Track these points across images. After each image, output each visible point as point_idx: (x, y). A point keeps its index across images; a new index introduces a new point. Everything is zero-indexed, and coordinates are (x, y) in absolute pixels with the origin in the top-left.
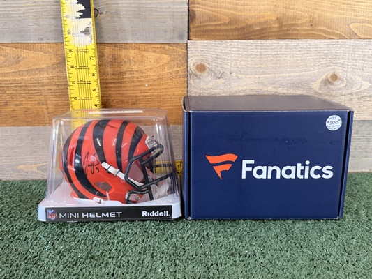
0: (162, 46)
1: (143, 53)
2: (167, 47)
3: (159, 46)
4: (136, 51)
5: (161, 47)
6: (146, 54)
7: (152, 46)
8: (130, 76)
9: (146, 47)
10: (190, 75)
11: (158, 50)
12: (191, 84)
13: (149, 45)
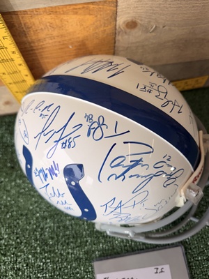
0: (85, 6)
1: (62, 16)
2: (91, 6)
3: (81, 6)
4: (53, 16)
5: (83, 8)
6: (65, 17)
7: (72, 7)
8: (50, 41)
9: (65, 9)
10: (119, 32)
11: (80, 12)
12: (119, 40)
13: (68, 7)
